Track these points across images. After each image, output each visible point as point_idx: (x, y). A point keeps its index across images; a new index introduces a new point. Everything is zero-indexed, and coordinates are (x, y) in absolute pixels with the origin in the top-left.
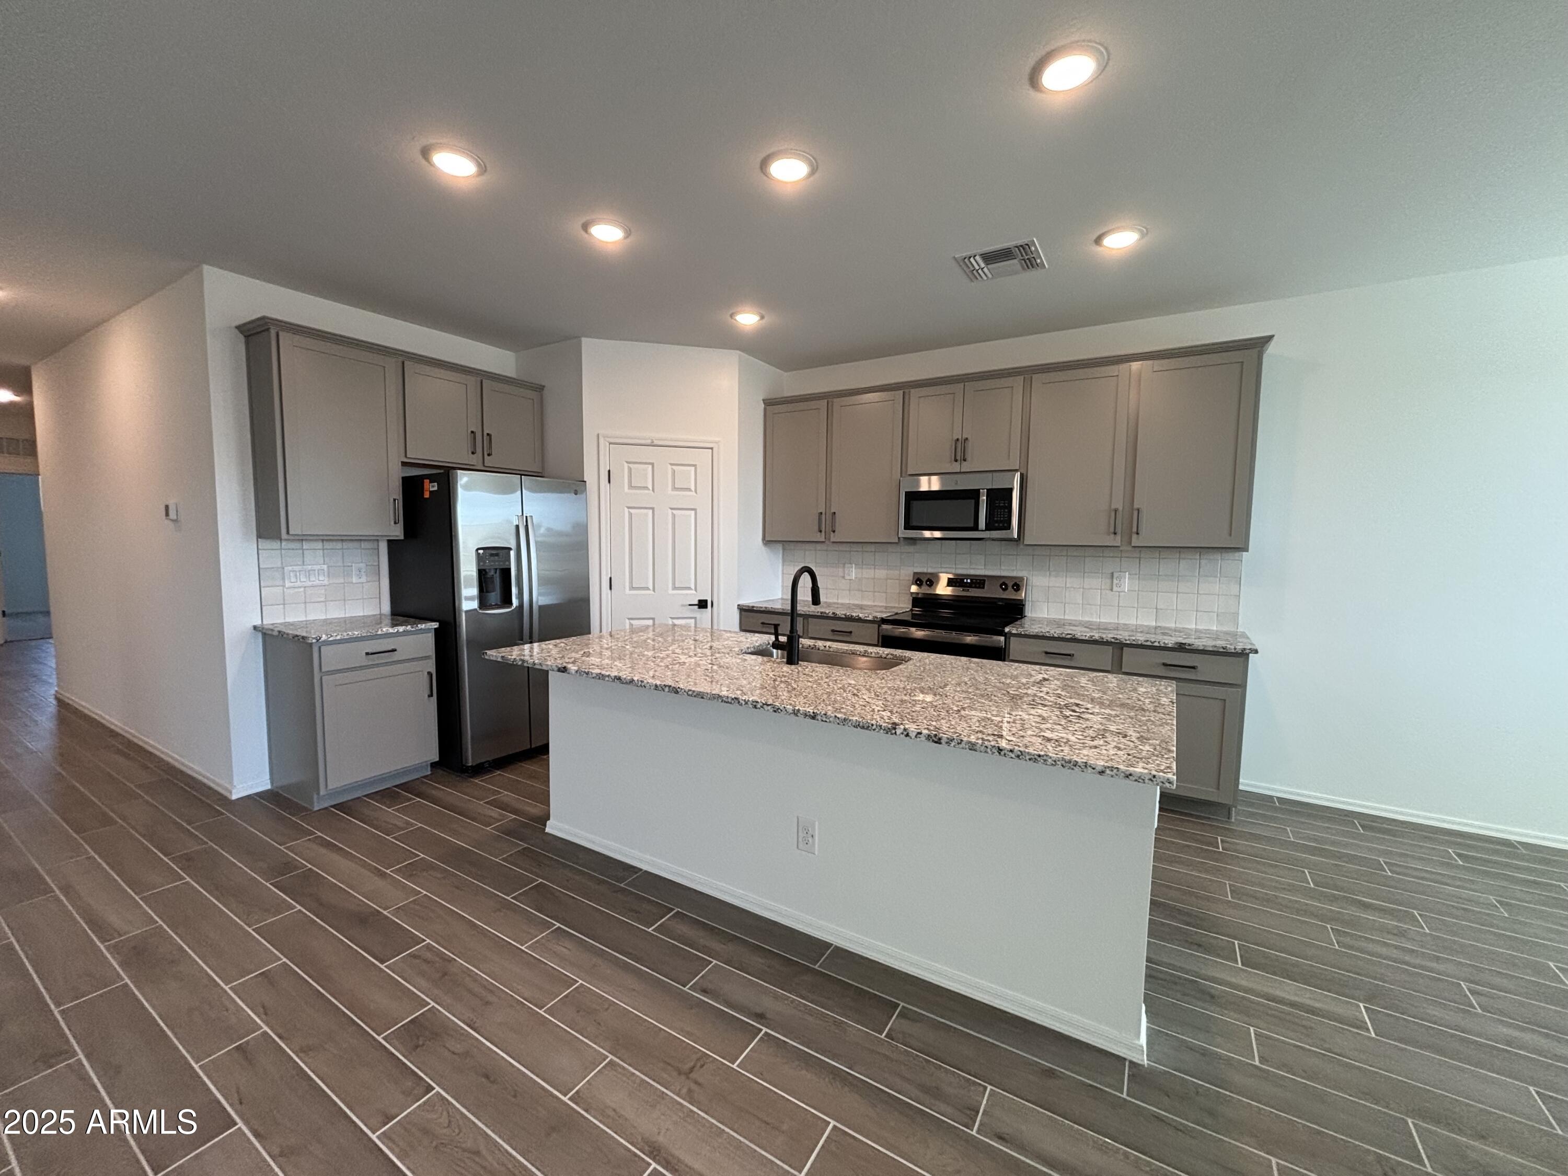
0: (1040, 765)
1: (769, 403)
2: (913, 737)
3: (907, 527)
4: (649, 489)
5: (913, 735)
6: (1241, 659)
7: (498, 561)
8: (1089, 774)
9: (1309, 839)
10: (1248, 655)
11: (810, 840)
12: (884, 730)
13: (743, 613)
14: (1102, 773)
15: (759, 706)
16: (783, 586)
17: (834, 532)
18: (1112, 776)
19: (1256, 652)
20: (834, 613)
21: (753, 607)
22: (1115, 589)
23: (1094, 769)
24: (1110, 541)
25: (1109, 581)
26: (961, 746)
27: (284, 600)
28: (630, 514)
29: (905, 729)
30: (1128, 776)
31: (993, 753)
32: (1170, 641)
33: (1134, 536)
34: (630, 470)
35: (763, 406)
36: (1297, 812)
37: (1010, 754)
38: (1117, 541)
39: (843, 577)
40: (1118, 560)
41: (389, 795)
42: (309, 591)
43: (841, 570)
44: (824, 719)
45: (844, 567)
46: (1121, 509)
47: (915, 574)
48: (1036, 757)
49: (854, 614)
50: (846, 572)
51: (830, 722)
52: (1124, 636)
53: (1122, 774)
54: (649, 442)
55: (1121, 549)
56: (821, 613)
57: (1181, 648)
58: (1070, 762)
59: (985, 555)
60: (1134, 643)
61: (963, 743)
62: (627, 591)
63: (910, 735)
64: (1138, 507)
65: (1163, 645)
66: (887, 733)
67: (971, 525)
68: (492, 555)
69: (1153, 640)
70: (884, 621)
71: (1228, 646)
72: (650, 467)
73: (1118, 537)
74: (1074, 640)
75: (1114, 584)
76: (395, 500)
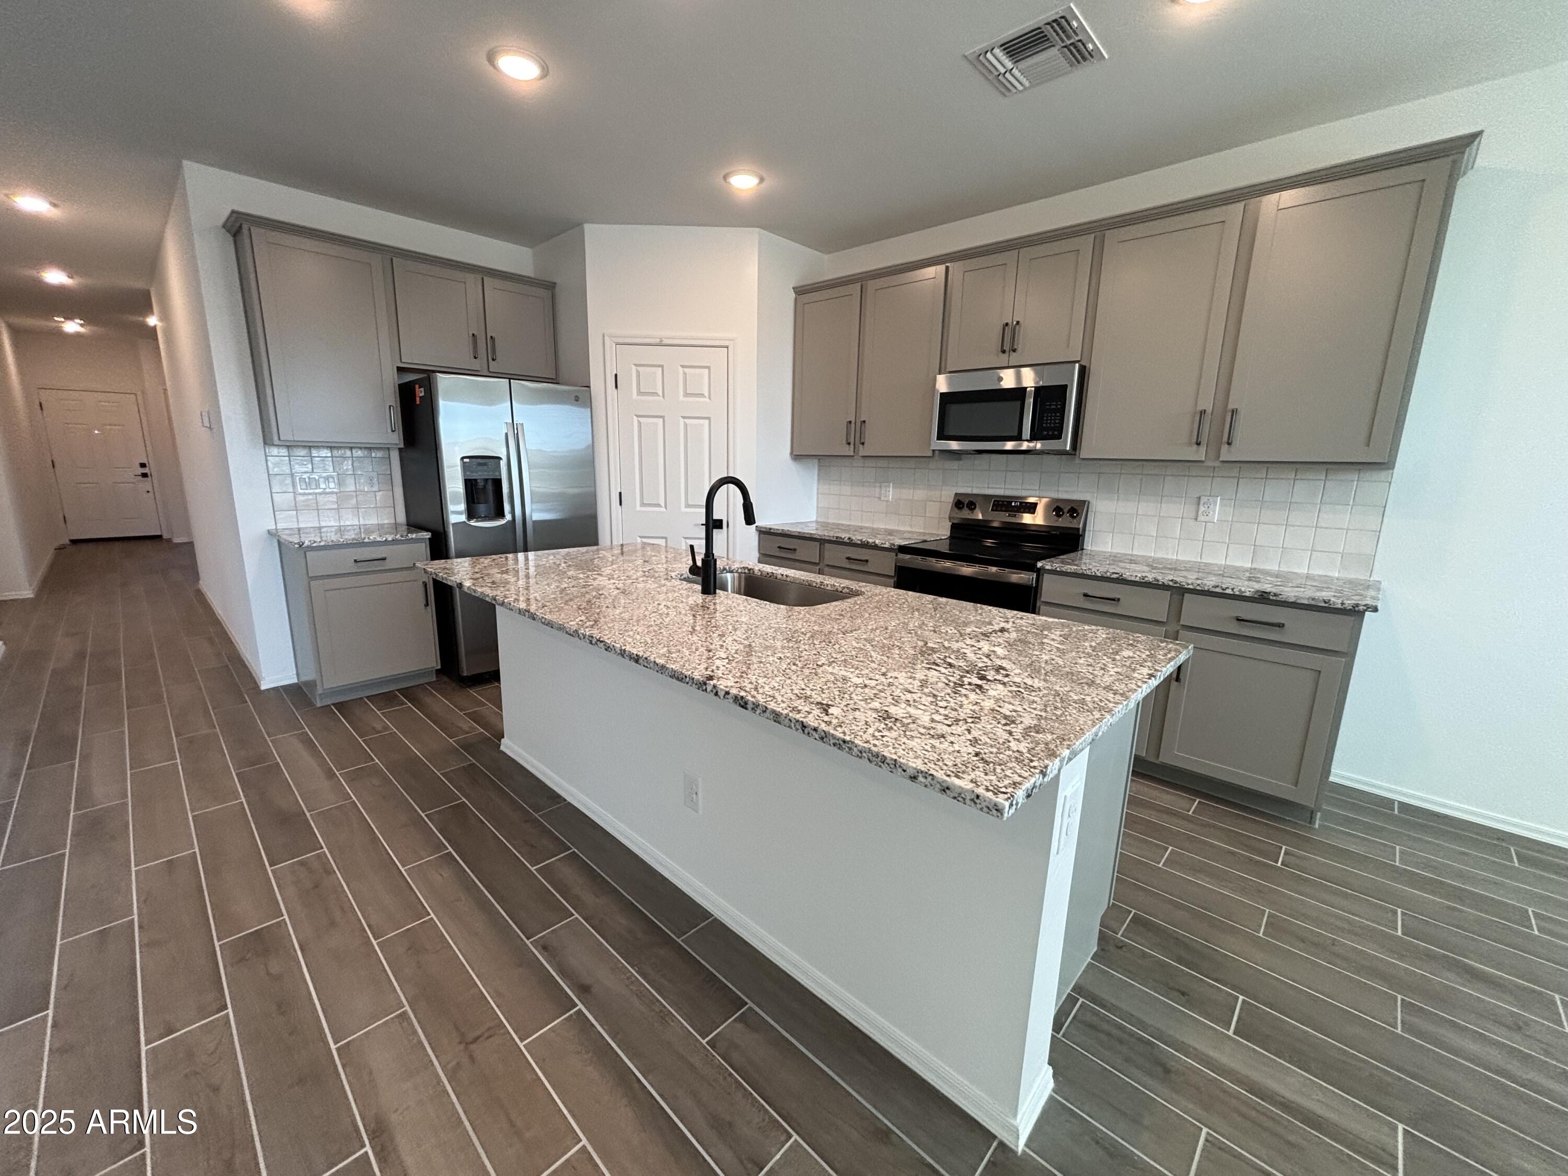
0: (843, 754)
1: (800, 291)
2: (722, 697)
3: (941, 437)
4: (659, 396)
5: (721, 694)
6: (1350, 619)
7: (486, 471)
8: (898, 776)
9: (1427, 866)
10: (1361, 614)
11: (694, 796)
12: (696, 684)
13: (762, 535)
14: (914, 778)
15: (594, 642)
16: (818, 507)
17: (863, 444)
18: (926, 786)
19: (1375, 609)
20: (849, 538)
21: (770, 529)
22: (1201, 518)
23: (904, 771)
24: (1192, 453)
25: (1193, 508)
26: (766, 715)
27: (296, 506)
28: (640, 423)
29: (715, 686)
30: (945, 789)
31: (797, 729)
32: (1248, 588)
33: (1225, 448)
34: (638, 372)
35: (794, 295)
36: (1423, 826)
37: (814, 733)
38: (1200, 454)
39: (880, 498)
40: (1210, 479)
41: (386, 699)
42: (320, 498)
43: (877, 490)
44: (646, 664)
45: (881, 487)
46: (1209, 410)
47: (956, 494)
48: (841, 742)
49: (870, 541)
50: (883, 492)
51: (650, 668)
52: (1189, 579)
53: (938, 786)
54: (658, 341)
55: (1205, 464)
56: (837, 537)
57: (1263, 598)
58: (877, 755)
59: (1041, 472)
60: (1198, 588)
61: (768, 711)
62: (638, 508)
63: (719, 694)
64: (1234, 407)
65: (1237, 593)
66: (699, 689)
67: (1015, 433)
68: (480, 464)
69: (1224, 586)
70: (903, 549)
71: (1333, 599)
72: (660, 369)
73: (1203, 448)
74: (1121, 581)
75: (1200, 512)
76: (390, 406)
